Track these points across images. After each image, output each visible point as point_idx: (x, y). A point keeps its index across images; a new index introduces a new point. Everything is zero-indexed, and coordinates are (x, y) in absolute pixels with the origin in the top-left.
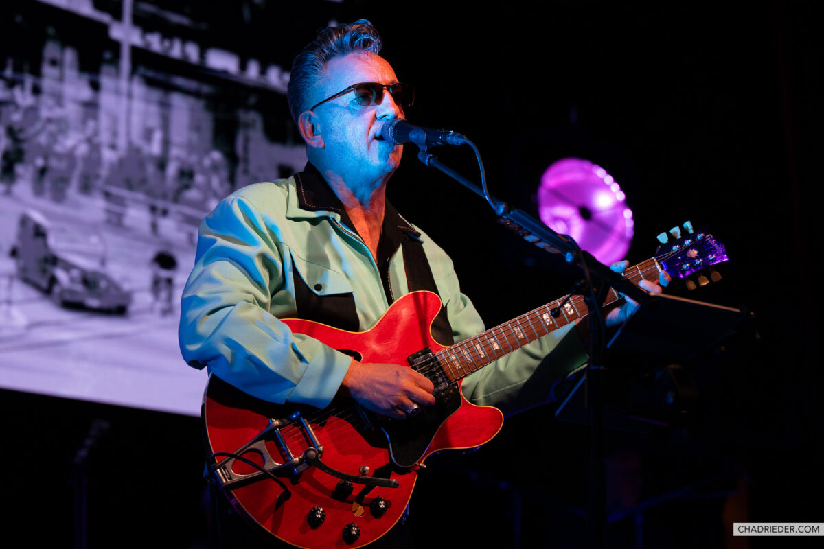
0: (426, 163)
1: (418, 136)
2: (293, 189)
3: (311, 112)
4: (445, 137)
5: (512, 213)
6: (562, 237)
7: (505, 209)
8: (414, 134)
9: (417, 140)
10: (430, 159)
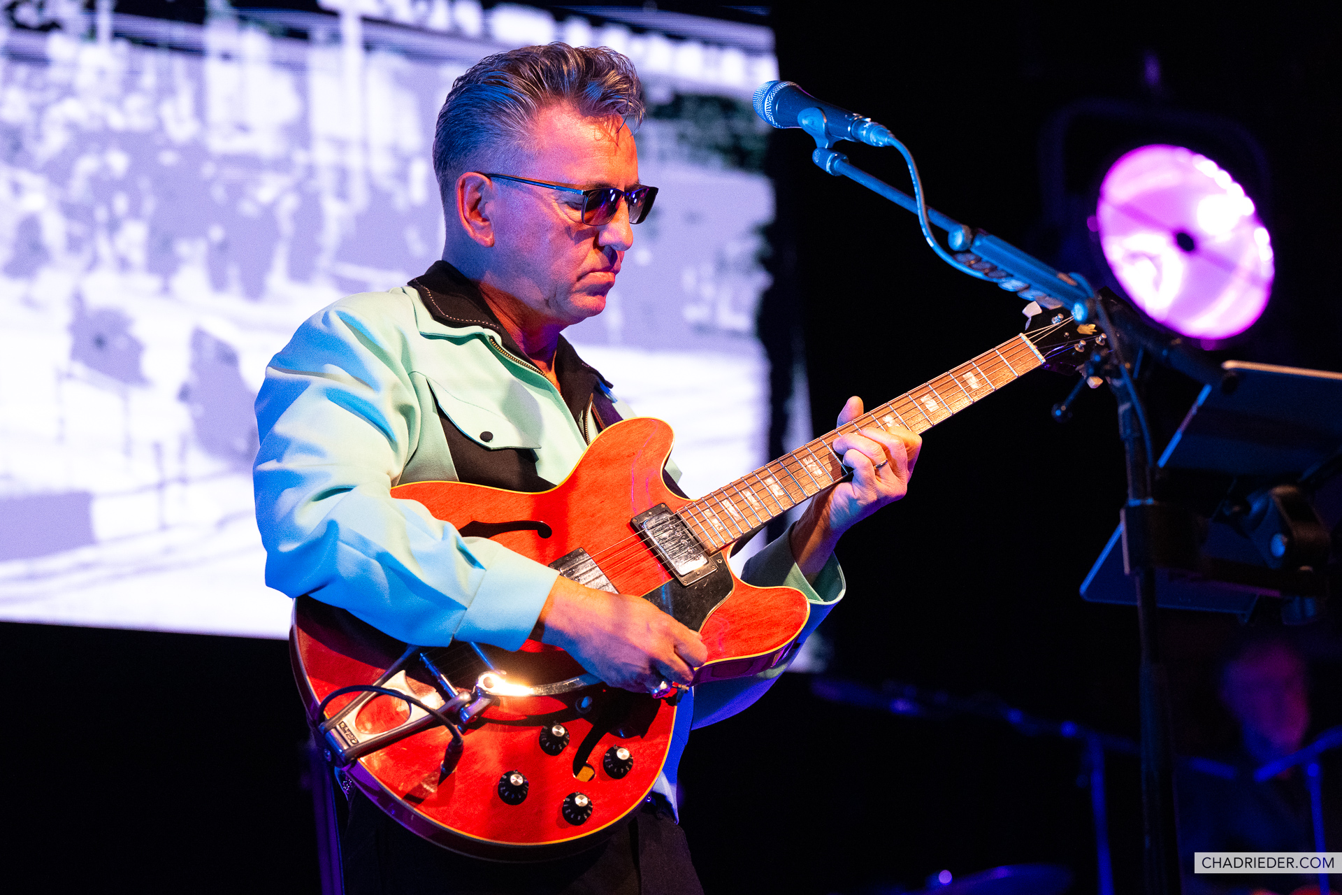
0: (828, 169)
1: (814, 121)
4: (856, 128)
5: (977, 243)
8: (805, 117)
9: (812, 129)
10: (833, 161)
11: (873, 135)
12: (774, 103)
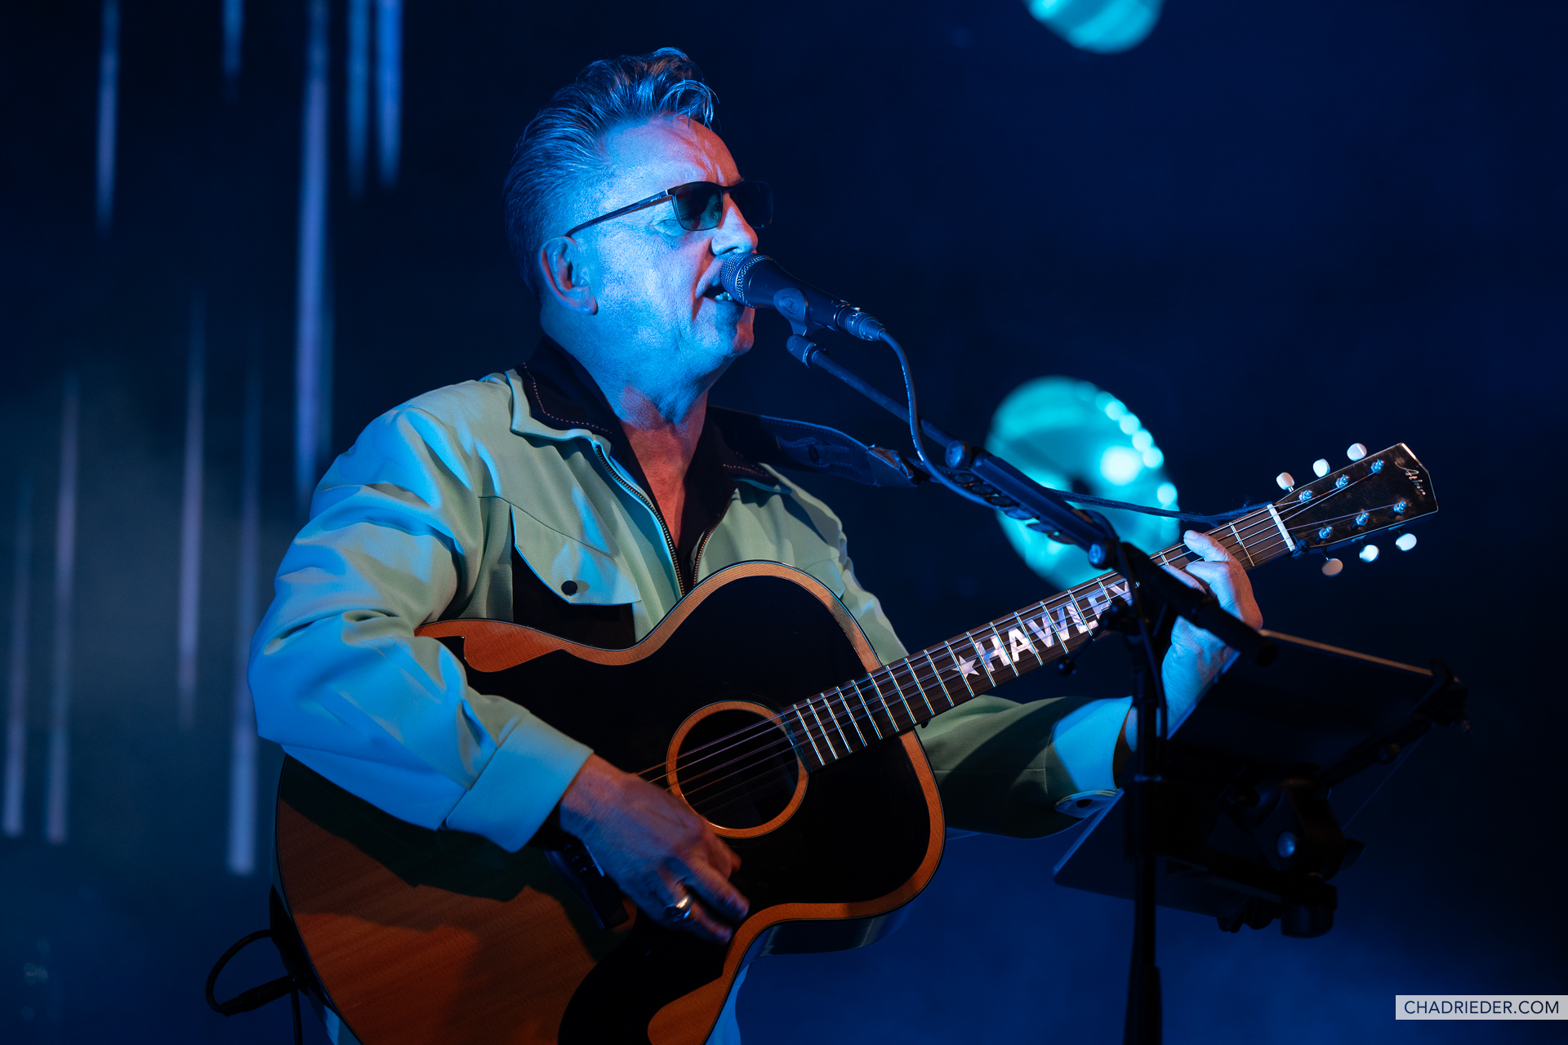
0: (804, 360)
1: (793, 303)
2: (517, 384)
3: (567, 240)
4: (842, 317)
5: (978, 464)
6: (1080, 514)
7: (965, 454)
8: (783, 298)
9: (789, 312)
10: (811, 351)
11: (860, 326)
12: (747, 277)
